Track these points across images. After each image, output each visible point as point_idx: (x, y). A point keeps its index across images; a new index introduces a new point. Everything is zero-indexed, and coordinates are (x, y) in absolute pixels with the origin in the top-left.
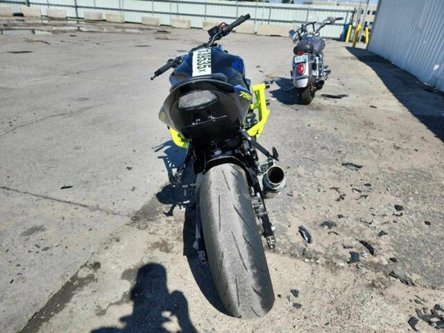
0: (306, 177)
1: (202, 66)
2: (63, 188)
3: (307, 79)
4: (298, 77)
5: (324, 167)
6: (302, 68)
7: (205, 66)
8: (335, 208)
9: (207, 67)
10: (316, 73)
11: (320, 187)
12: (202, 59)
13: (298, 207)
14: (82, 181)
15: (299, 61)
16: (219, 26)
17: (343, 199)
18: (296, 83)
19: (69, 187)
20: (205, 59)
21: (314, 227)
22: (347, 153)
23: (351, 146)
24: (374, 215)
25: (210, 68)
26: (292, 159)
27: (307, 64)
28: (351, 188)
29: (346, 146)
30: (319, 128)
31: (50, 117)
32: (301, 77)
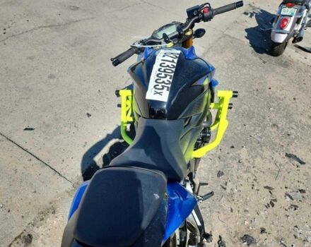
0: (246, 164)
1: (160, 87)
2: (26, 129)
3: (286, 35)
4: (278, 31)
5: (267, 153)
6: (285, 23)
7: (163, 89)
8: (262, 217)
9: (166, 88)
10: (298, 28)
11: (255, 183)
12: (163, 75)
13: (227, 206)
14: (44, 123)
15: (285, 14)
16: (203, 6)
17: (273, 205)
18: (274, 36)
19: (32, 129)
20: (166, 76)
21: (233, 240)
22: (296, 138)
23: (303, 128)
24: (295, 237)
25: (168, 92)
26: (240, 135)
27: (292, 18)
28: (285, 190)
29: (297, 126)
30: (278, 93)
31: (40, 27)
32: (281, 31)
